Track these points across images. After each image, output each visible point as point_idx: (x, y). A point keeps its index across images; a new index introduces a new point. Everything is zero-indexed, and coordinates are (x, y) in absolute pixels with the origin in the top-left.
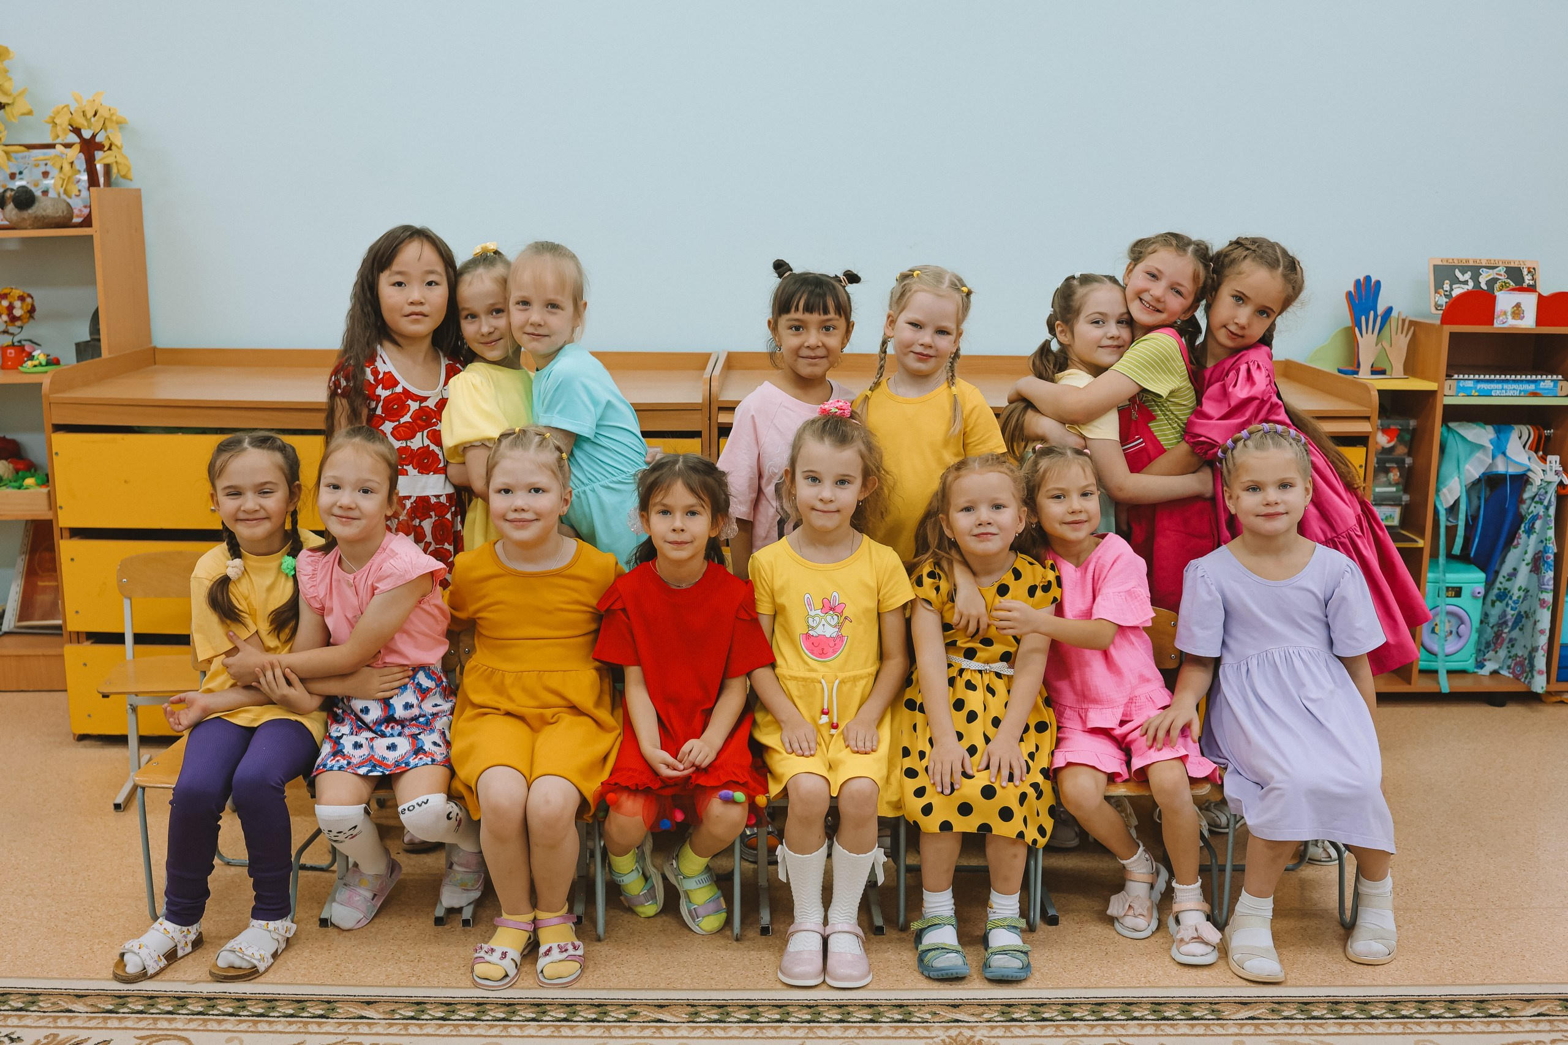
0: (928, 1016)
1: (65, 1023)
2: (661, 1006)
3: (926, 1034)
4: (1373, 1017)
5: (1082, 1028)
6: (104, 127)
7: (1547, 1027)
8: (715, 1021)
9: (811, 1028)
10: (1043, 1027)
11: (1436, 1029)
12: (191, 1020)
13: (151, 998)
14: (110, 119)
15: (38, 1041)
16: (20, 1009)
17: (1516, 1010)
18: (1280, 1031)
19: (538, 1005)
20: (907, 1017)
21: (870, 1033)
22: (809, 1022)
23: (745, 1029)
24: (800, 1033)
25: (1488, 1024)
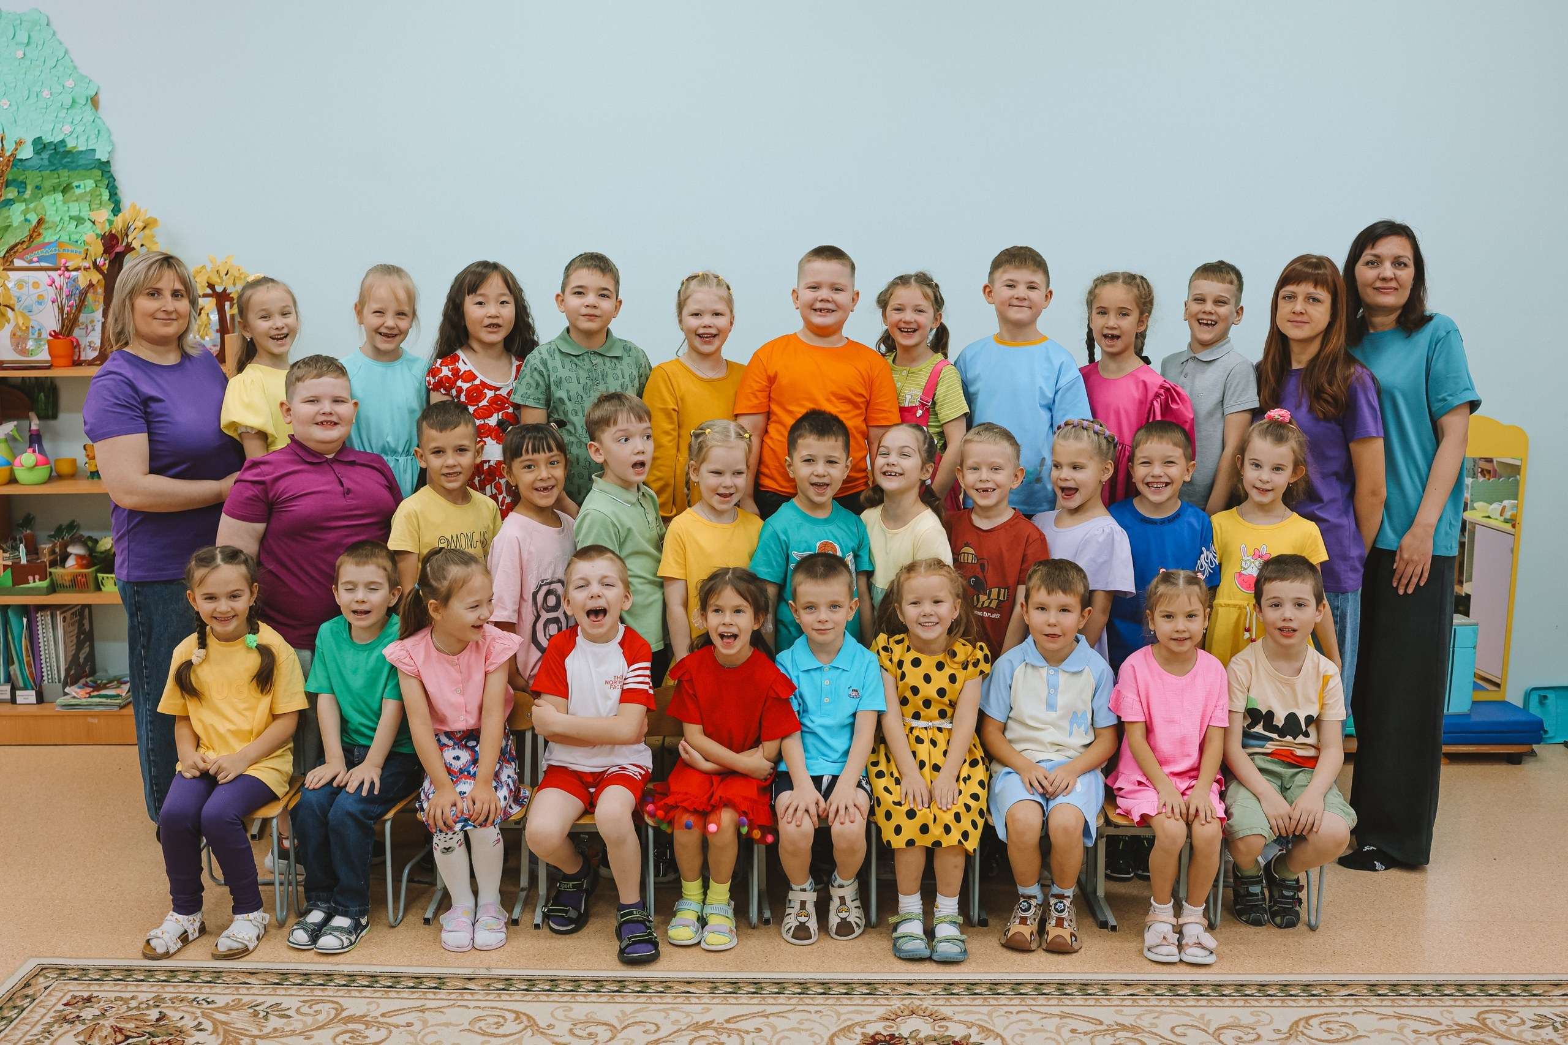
0: (889, 991)
1: (245, 991)
2: (689, 983)
3: (887, 1003)
4: (1223, 995)
5: (1003, 1000)
6: (234, 284)
7: (1352, 1003)
8: (730, 993)
9: (801, 998)
10: (974, 999)
11: (1269, 1004)
12: (338, 990)
13: (306, 975)
14: (240, 278)
15: (228, 1004)
16: (210, 982)
17: (1332, 992)
18: (1151, 1004)
19: (597, 981)
20: (872, 992)
21: (845, 1002)
23: (752, 998)
24: (793, 1001)
25: (1309, 1001)
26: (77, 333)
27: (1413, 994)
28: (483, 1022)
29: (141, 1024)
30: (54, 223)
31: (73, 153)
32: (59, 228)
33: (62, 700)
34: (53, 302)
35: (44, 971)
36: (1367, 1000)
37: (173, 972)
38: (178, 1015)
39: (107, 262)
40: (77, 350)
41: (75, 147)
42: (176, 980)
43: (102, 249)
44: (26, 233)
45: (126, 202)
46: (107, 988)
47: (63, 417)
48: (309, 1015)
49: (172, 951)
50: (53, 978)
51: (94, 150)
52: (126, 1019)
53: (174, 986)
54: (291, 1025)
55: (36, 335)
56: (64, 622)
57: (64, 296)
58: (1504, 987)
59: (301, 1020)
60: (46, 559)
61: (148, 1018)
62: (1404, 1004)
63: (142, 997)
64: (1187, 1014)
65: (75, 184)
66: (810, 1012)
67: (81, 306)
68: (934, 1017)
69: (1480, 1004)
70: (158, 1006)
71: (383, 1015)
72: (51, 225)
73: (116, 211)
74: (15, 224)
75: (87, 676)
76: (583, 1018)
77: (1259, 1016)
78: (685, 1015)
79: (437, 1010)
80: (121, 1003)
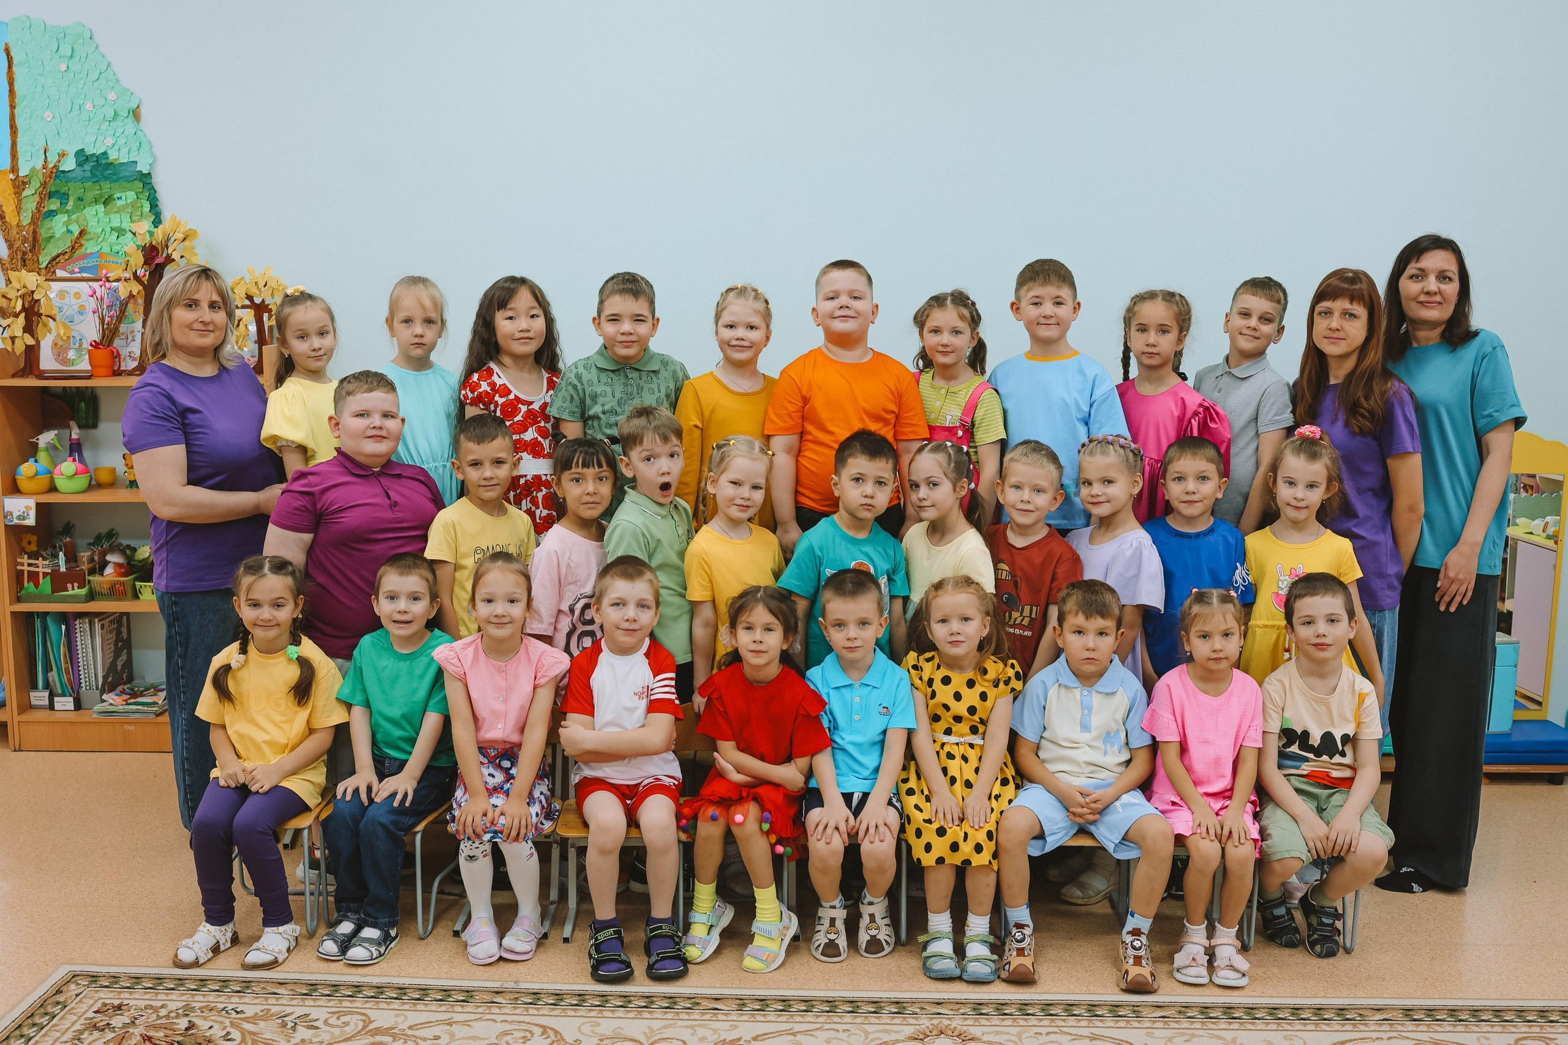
0: (918, 1010)
1: (274, 1002)
2: (717, 999)
3: (916, 1022)
4: (1256, 1019)
5: (1033, 1021)
6: (273, 296)
7: (1387, 1028)
8: (758, 1010)
9: (829, 1016)
10: (1003, 1020)
11: (1302, 1028)
12: (366, 1002)
13: (335, 986)
14: (278, 290)
15: (257, 1014)
16: (239, 992)
17: (1367, 1016)
18: (1183, 1027)
19: (625, 997)
20: (901, 1011)
21: (873, 1020)
22: (828, 1012)
23: (780, 1016)
24: (821, 1019)
25: (1344, 1025)
26: (117, 343)
27: (1449, 1019)
28: (510, 1036)
29: (172, 1032)
30: (96, 234)
31: (115, 166)
32: (100, 240)
33: (99, 707)
34: (94, 312)
35: (76, 978)
36: (1402, 1025)
37: (203, 981)
38: (207, 1025)
39: (147, 273)
40: (117, 360)
41: (117, 159)
42: (206, 989)
43: (142, 260)
44: (69, 244)
45: (167, 214)
46: (137, 996)
47: (102, 425)
48: (337, 1026)
49: (201, 961)
50: (84, 985)
51: (135, 162)
52: (156, 1028)
53: (204, 996)
54: (318, 1036)
55: (77, 345)
56: (102, 629)
57: (105, 307)
58: (1543, 1013)
59: (329, 1032)
60: (85, 567)
61: (178, 1027)
62: (1440, 1029)
63: (172, 1006)
64: (1219, 1037)
65: (116, 196)
66: (838, 1031)
67: (121, 317)
68: (962, 1037)
69: (1517, 1031)
70: (187, 1015)
71: (410, 1028)
72: (92, 236)
73: (157, 222)
74: (58, 235)
75: (125, 684)
76: (610, 1033)
77: (1292, 1040)
78: (712, 1032)
79: (466, 1023)
80: (151, 1011)
